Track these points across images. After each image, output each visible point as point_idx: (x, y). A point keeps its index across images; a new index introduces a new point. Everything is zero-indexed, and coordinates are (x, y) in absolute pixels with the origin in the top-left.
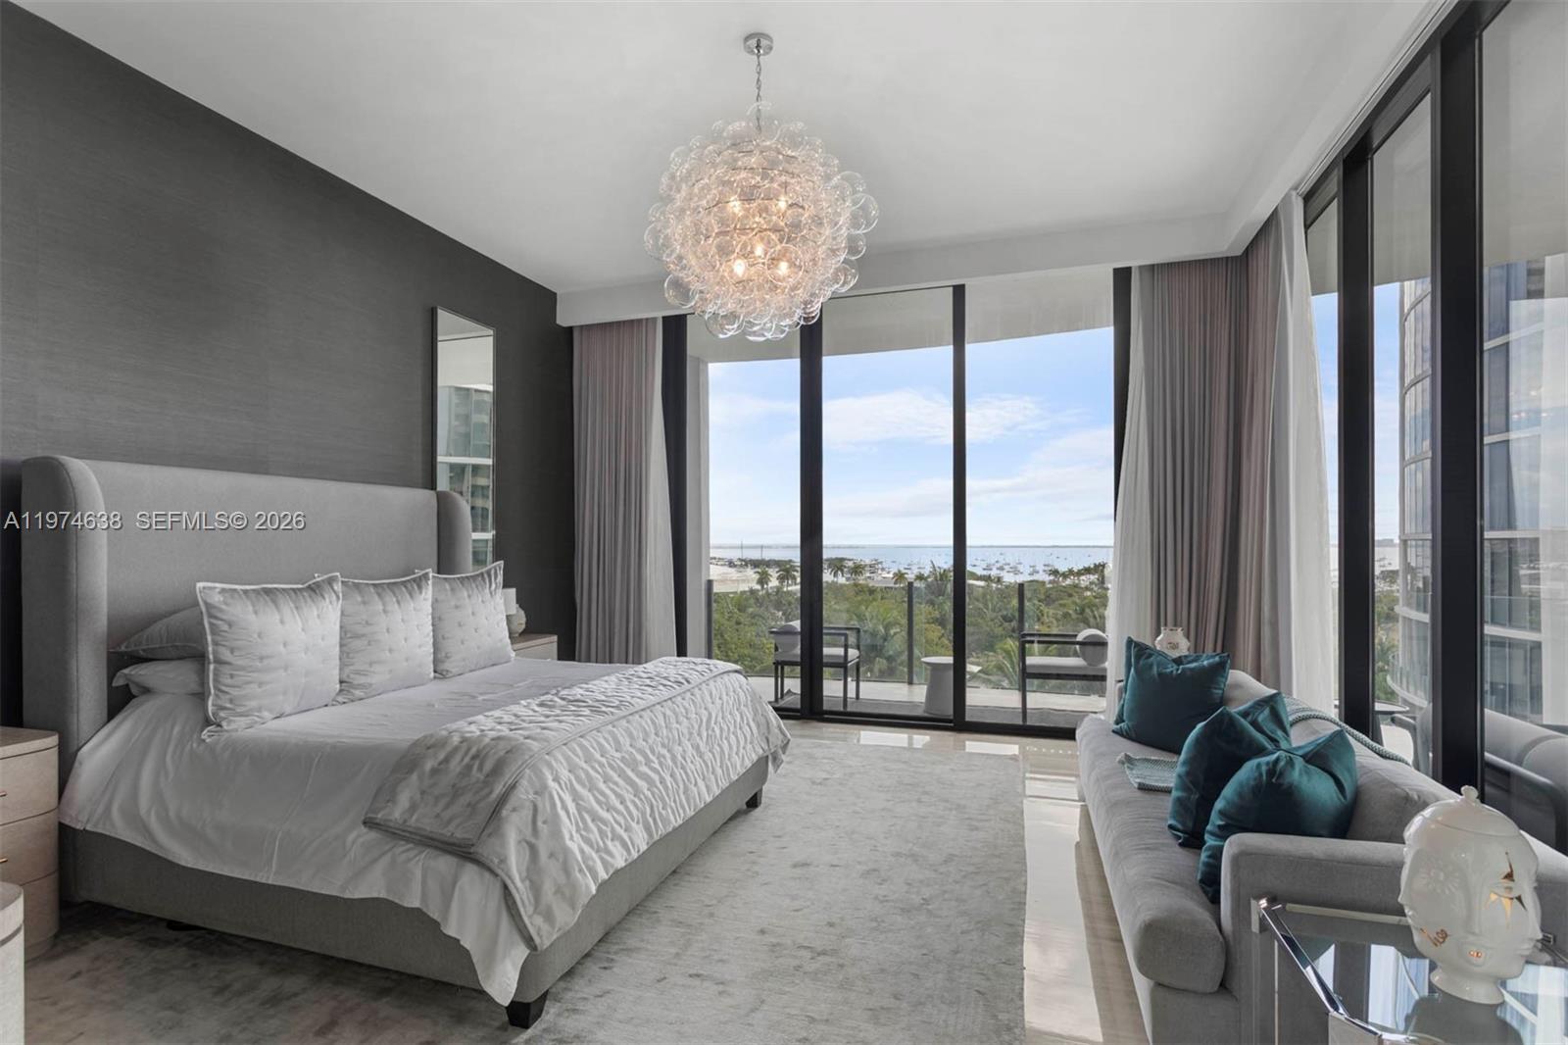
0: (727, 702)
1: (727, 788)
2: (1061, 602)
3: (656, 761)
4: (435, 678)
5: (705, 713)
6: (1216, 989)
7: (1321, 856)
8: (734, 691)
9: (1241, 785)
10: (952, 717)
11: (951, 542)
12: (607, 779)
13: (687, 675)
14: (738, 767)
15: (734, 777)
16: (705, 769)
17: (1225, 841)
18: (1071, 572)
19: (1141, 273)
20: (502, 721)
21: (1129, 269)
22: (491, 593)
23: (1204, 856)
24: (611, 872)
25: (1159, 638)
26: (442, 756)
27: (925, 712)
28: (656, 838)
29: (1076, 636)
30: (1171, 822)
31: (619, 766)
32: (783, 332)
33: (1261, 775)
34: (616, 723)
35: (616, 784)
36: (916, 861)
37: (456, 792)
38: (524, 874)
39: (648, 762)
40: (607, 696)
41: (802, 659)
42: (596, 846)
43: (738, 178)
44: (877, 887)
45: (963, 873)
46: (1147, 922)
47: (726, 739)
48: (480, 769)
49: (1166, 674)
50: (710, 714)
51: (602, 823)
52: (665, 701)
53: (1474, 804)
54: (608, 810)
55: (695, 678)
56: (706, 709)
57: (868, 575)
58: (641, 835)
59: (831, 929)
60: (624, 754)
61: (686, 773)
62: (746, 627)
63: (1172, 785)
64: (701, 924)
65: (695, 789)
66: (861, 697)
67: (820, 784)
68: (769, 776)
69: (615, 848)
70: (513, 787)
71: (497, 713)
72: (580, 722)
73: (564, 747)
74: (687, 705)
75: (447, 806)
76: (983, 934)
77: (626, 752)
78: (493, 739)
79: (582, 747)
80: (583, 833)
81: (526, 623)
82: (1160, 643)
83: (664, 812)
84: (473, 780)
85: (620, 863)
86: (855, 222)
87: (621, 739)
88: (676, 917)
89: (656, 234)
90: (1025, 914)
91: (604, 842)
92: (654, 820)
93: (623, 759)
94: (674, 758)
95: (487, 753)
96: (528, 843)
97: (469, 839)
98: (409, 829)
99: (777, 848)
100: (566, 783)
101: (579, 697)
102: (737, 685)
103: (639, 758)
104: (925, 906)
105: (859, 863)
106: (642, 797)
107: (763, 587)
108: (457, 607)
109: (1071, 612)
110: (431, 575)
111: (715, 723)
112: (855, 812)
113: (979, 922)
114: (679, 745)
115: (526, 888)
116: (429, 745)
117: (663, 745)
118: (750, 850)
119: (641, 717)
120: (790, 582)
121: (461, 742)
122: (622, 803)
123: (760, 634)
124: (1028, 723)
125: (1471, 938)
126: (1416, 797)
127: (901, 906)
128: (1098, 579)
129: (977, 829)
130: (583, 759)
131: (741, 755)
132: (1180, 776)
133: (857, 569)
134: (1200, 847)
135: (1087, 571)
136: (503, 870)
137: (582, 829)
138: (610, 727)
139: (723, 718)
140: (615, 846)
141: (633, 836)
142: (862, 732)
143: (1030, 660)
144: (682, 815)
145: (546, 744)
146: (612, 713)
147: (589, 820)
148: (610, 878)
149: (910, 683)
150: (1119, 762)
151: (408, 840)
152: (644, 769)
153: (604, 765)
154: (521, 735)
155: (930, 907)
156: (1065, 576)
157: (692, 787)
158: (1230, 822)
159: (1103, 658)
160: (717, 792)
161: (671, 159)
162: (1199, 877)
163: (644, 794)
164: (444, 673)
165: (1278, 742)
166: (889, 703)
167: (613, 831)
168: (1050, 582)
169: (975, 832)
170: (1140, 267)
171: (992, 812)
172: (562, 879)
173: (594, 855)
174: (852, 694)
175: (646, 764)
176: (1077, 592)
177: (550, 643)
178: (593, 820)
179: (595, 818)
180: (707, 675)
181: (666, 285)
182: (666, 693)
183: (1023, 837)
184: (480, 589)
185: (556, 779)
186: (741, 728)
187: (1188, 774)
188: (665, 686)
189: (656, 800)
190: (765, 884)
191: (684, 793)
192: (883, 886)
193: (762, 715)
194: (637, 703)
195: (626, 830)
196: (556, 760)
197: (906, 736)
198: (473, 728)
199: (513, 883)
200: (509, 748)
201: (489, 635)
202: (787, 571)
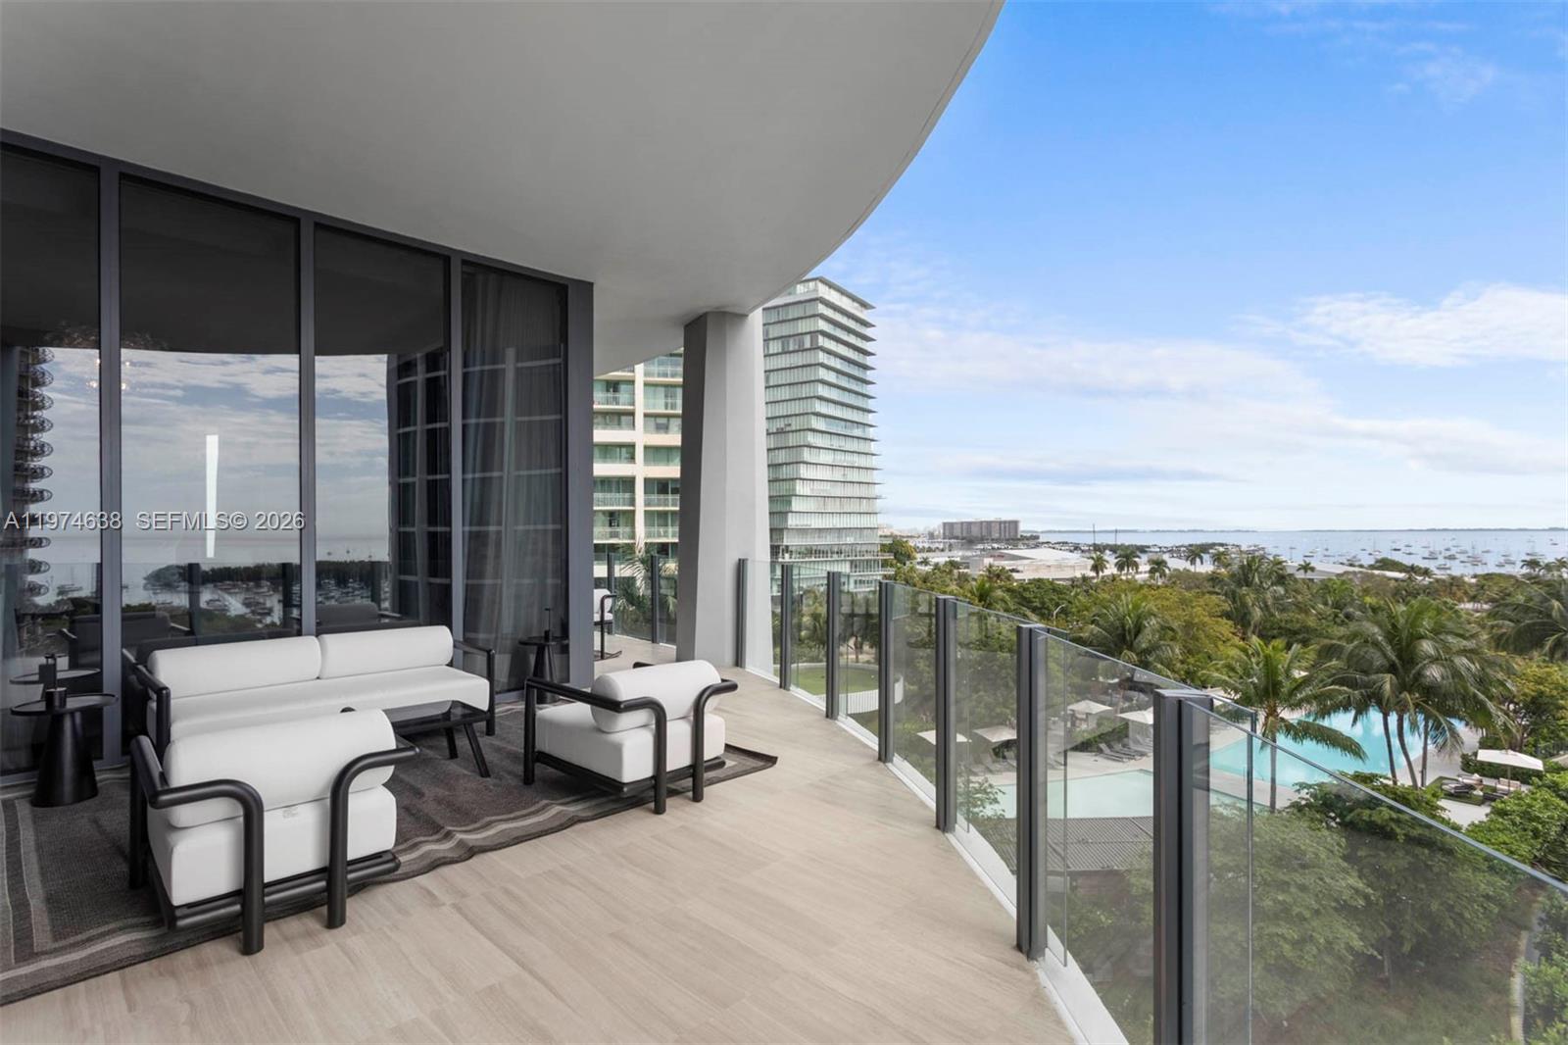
107: (1097, 574)
120: (1130, 570)
202: (1127, 557)
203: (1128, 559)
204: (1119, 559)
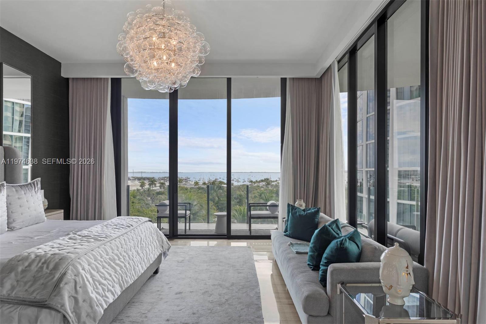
0: (147, 232)
1: (149, 267)
2: (253, 192)
3: (122, 258)
4: (8, 231)
5: (140, 238)
6: (327, 314)
7: (355, 268)
8: (149, 229)
9: (332, 248)
10: (226, 234)
11: (226, 171)
12: (104, 267)
13: (131, 223)
14: (153, 258)
15: (151, 262)
16: (141, 260)
17: (328, 266)
18: (257, 181)
19: (290, 81)
20: (54, 246)
21: (286, 78)
22: (35, 192)
23: (320, 272)
24: (108, 305)
25: (296, 203)
26: (26, 264)
27: (215, 233)
28: (124, 289)
29: (267, 203)
30: (308, 263)
31: (108, 261)
32: (172, 90)
33: (338, 245)
34: (106, 244)
35: (108, 269)
36: (221, 287)
37: (35, 279)
38: (73, 310)
39: (119, 259)
40: (99, 234)
41: (169, 215)
42: (101, 295)
43: (158, 29)
44: (209, 297)
45: (238, 289)
46: (307, 296)
47: (148, 247)
48: (47, 268)
49: (301, 215)
50: (141, 238)
51: (103, 285)
52: (124, 234)
53: (398, 248)
54: (105, 280)
55: (134, 224)
56: (140, 236)
58: (118, 288)
59: (194, 315)
60: (110, 257)
61: (134, 262)
62: (137, 204)
63: (308, 251)
64: (143, 321)
65: (137, 268)
66: (191, 229)
67: (181, 262)
68: (162, 261)
69: (109, 295)
70: (65, 274)
71: (50, 244)
72: (91, 245)
73: (85, 256)
74: (133, 235)
75: (31, 286)
76: (248, 309)
77: (111, 255)
78: (52, 255)
79: (93, 255)
80: (96, 290)
81: (48, 205)
82: (297, 204)
83: (126, 278)
84: (44, 273)
85: (111, 301)
86: (201, 52)
87: (108, 250)
88: (131, 320)
89: (120, 45)
90: (261, 300)
91: (105, 293)
92: (123, 282)
93: (110, 259)
94: (129, 256)
95: (50, 261)
96: (73, 297)
97: (44, 299)
98: (12, 298)
99: (169, 288)
100: (87, 270)
101: (86, 235)
102: (150, 226)
103: (116, 257)
104: (227, 302)
105: (201, 290)
106: (118, 273)
107: (142, 188)
108: (19, 198)
109: (257, 195)
110: (5, 184)
111: (143, 242)
112: (196, 271)
113: (246, 305)
114: (131, 251)
115: (74, 316)
116: (18, 260)
117: (125, 252)
118: (157, 290)
119: (115, 241)
120: (153, 186)
121: (36, 257)
122: (110, 276)
123: (143, 207)
124: (252, 234)
125: (399, 286)
126: (378, 248)
127: (219, 303)
128: (266, 184)
129: (241, 273)
130: (93, 260)
131: (153, 254)
132: (311, 248)
134: (319, 270)
135: (262, 181)
136: (63, 310)
137: (95, 288)
138: (103, 246)
139: (146, 240)
140: (109, 294)
141: (115, 289)
142: (191, 242)
143: (252, 212)
144: (133, 279)
145: (77, 255)
146: (104, 240)
147: (98, 284)
148: (108, 307)
149: (208, 223)
150: (288, 245)
151: (9, 303)
152: (118, 262)
153: (102, 262)
154: (65, 252)
155: (229, 302)
156: (255, 183)
157: (136, 267)
158: (328, 261)
159: (277, 210)
160: (146, 269)
161: (127, 16)
162: (319, 279)
163: (118, 272)
164: (13, 228)
165: (339, 234)
166: (202, 231)
167: (108, 288)
168: (250, 185)
169: (240, 274)
170: (290, 78)
171: (245, 266)
172: (89, 310)
173: (102, 299)
174: (188, 228)
175: (118, 260)
176: (259, 189)
177: (61, 213)
178: (99, 285)
179: (100, 283)
180: (139, 223)
181: (125, 66)
182: (124, 231)
183: (256, 274)
184: (30, 190)
185: (83, 269)
186: (153, 243)
187: (314, 247)
188: (123, 228)
189: (123, 274)
190: (166, 302)
191: (133, 270)
192: (210, 297)
193: (160, 237)
194: (114, 236)
195: (113, 287)
196: (82, 261)
197: (207, 242)
198: (40, 251)
199: (69, 315)
200: (60, 258)
201: (35, 210)
202: (152, 181)
203: (153, 182)
204: (149, 182)
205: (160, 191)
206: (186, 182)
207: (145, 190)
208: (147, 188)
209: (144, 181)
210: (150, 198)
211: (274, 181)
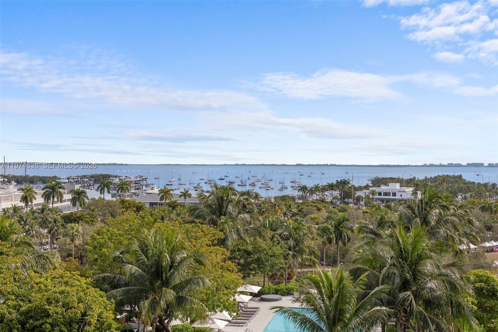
2: (312, 216)
18: (317, 188)
57: (133, 191)
120: (56, 199)
128: (340, 195)
133: (123, 187)
135: (331, 187)
156: (312, 191)
202: (53, 188)
204: (46, 190)
205: (71, 213)
206: (138, 189)
207: (35, 208)
208: (39, 204)
209: (31, 186)
210: (46, 231)
211: (360, 188)
